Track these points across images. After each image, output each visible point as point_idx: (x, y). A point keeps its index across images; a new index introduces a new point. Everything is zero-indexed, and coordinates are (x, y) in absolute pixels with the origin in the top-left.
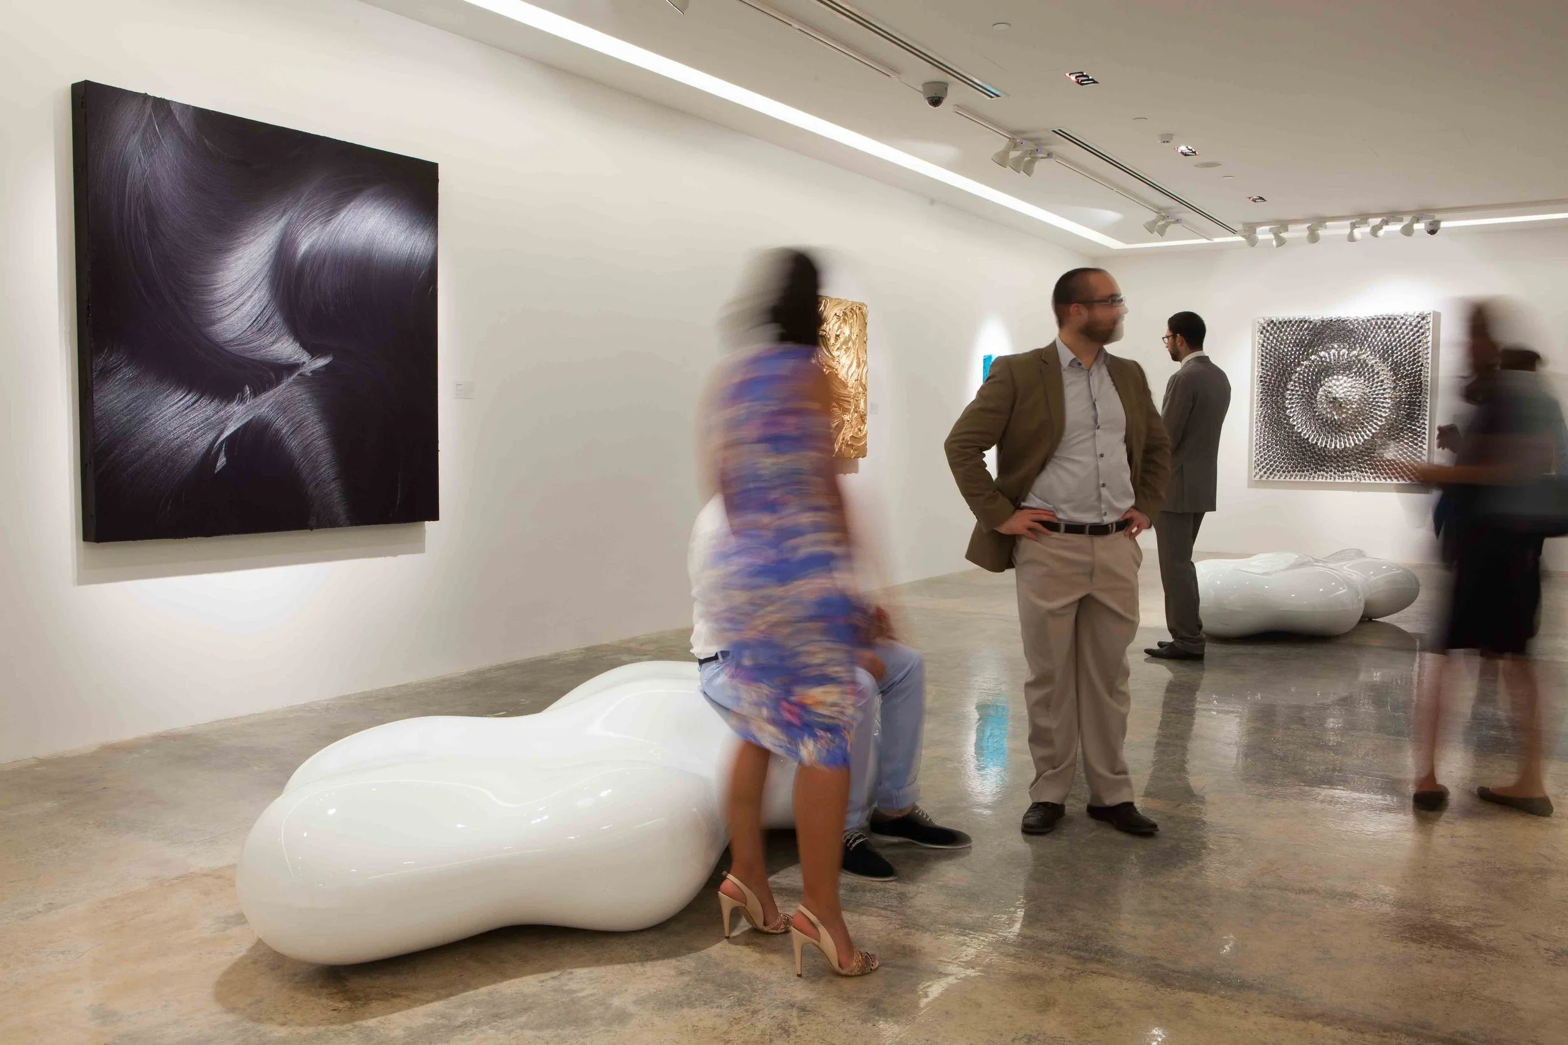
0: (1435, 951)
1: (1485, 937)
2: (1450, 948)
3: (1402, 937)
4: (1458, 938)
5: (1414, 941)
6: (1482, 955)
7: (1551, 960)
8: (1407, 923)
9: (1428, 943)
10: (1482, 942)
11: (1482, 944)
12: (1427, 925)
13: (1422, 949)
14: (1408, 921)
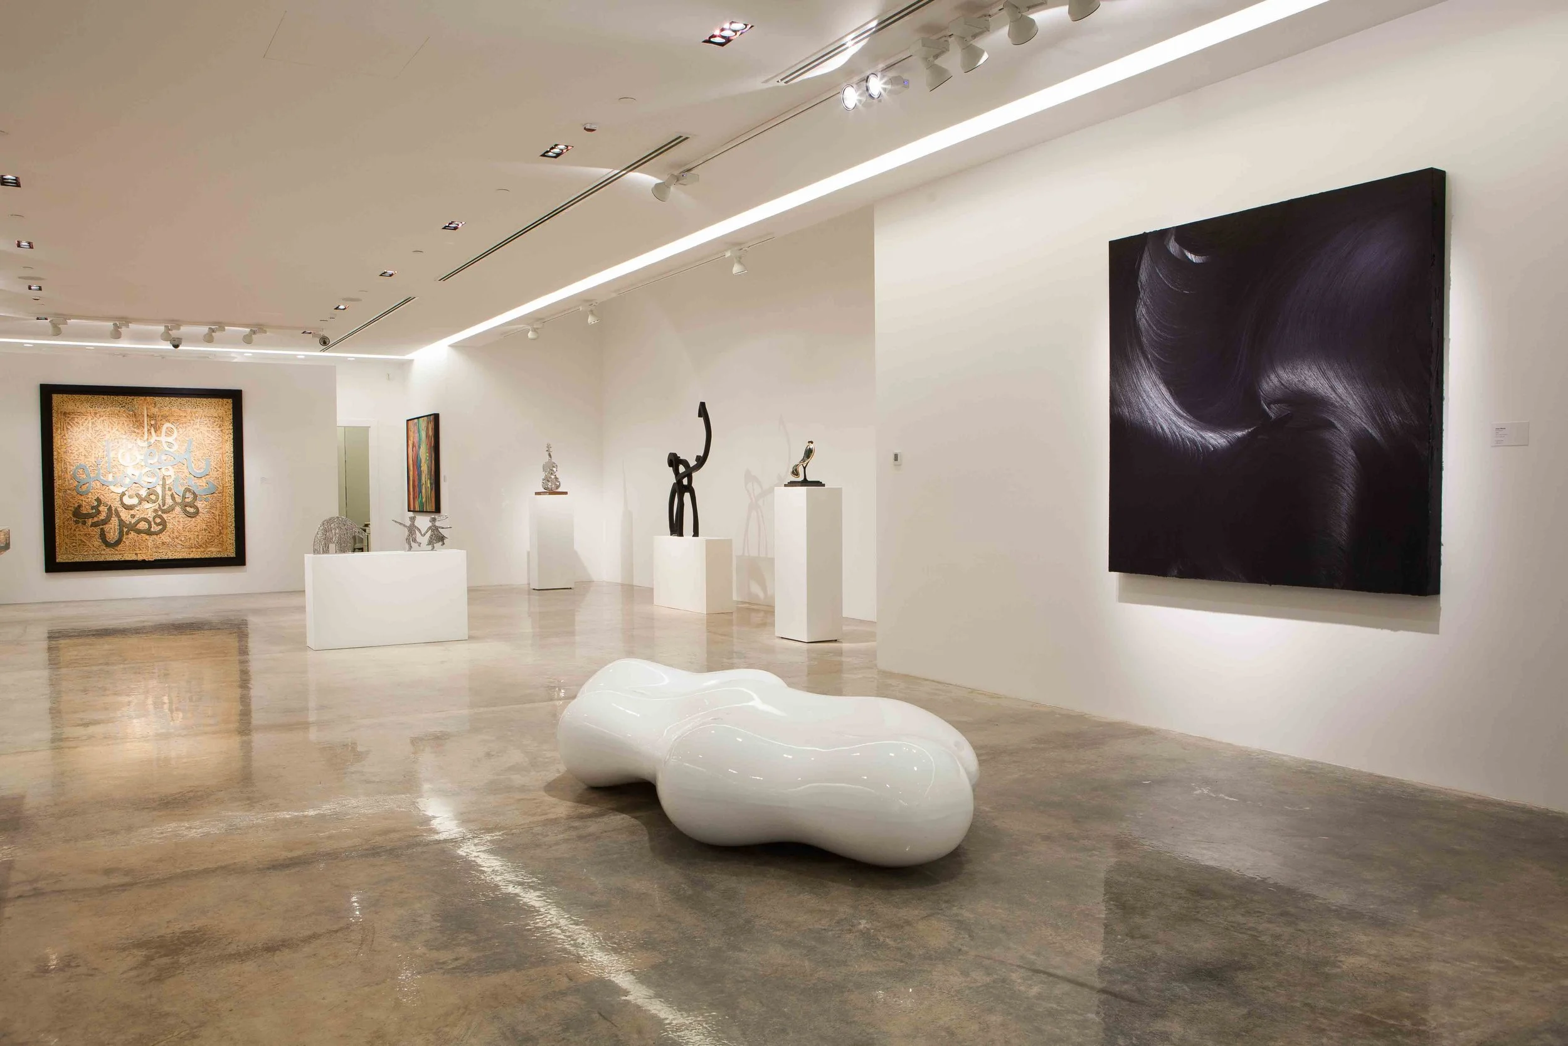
0: (169, 931)
1: (134, 957)
2: (158, 937)
3: (201, 931)
4: (156, 947)
5: (190, 932)
6: (131, 941)
7: (74, 958)
8: (204, 943)
9: (178, 935)
10: (135, 951)
11: (134, 951)
12: (188, 949)
13: (180, 929)
14: (205, 945)
